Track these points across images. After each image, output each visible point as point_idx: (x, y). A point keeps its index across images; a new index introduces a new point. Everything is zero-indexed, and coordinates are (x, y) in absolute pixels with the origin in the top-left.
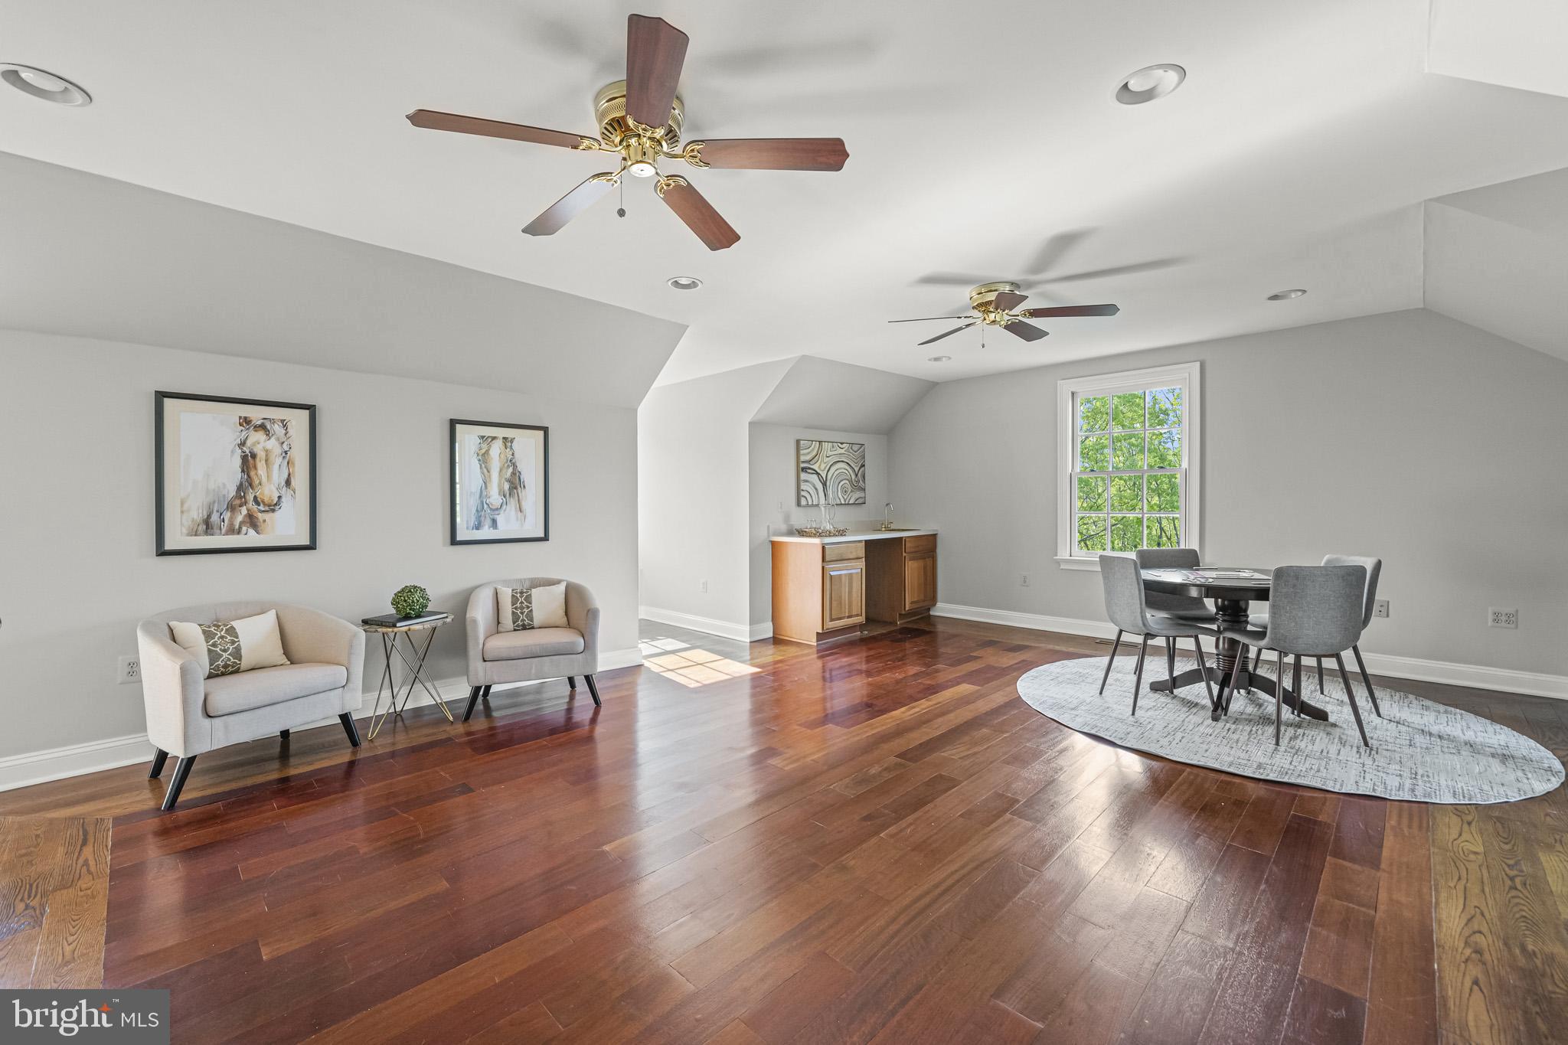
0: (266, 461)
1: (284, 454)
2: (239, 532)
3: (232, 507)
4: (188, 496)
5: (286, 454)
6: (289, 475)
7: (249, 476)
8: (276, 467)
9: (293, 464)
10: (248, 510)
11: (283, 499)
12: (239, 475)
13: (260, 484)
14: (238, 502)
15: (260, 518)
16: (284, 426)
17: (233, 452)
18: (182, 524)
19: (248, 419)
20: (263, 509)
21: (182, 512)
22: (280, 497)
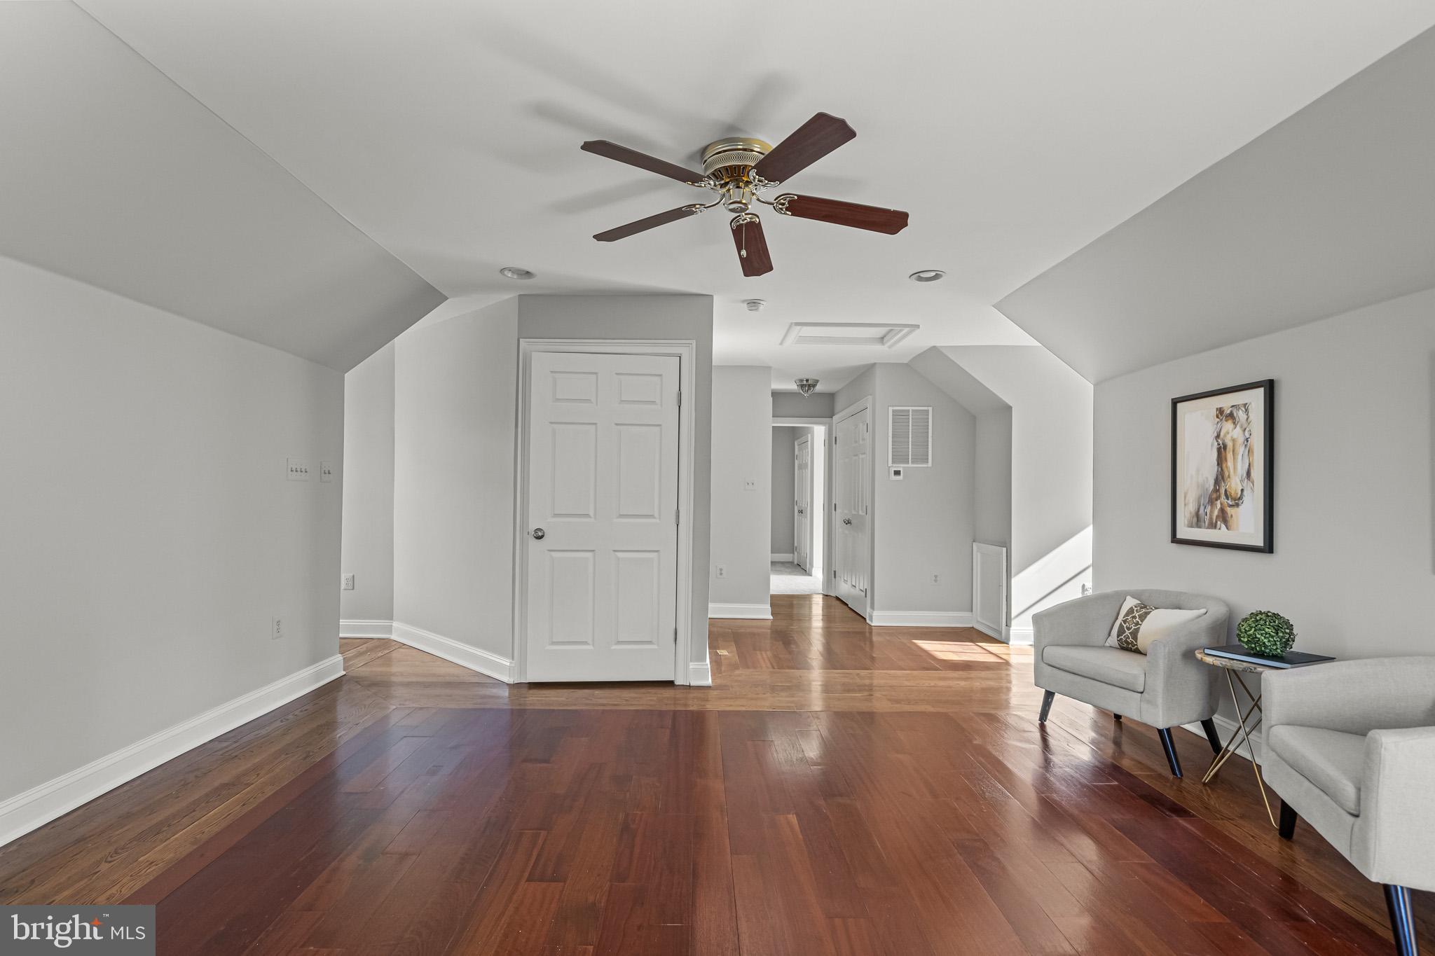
0: (1233, 451)
1: (1246, 443)
2: (1215, 527)
3: (1212, 502)
4: (1188, 490)
5: (1247, 441)
6: (1250, 464)
7: (1222, 469)
8: (1240, 457)
9: (1253, 452)
10: (1221, 504)
11: (1245, 493)
12: (1216, 468)
13: (1229, 476)
14: (1214, 496)
15: (1229, 513)
16: (1246, 410)
17: (1212, 445)
18: (1185, 517)
19: (1222, 410)
20: (1231, 503)
21: (1185, 505)
22: (1242, 490)
